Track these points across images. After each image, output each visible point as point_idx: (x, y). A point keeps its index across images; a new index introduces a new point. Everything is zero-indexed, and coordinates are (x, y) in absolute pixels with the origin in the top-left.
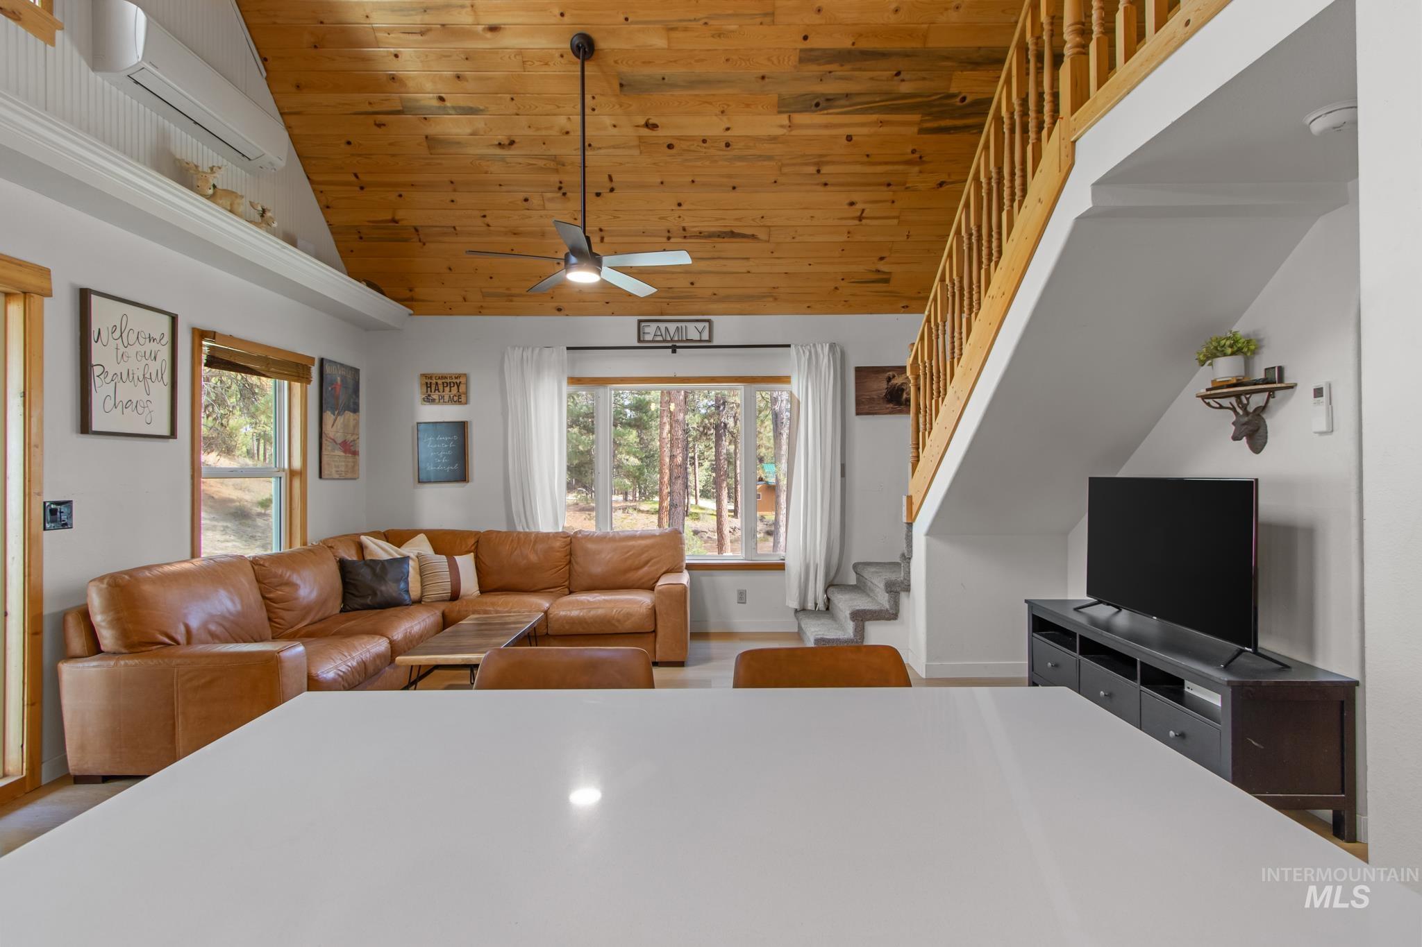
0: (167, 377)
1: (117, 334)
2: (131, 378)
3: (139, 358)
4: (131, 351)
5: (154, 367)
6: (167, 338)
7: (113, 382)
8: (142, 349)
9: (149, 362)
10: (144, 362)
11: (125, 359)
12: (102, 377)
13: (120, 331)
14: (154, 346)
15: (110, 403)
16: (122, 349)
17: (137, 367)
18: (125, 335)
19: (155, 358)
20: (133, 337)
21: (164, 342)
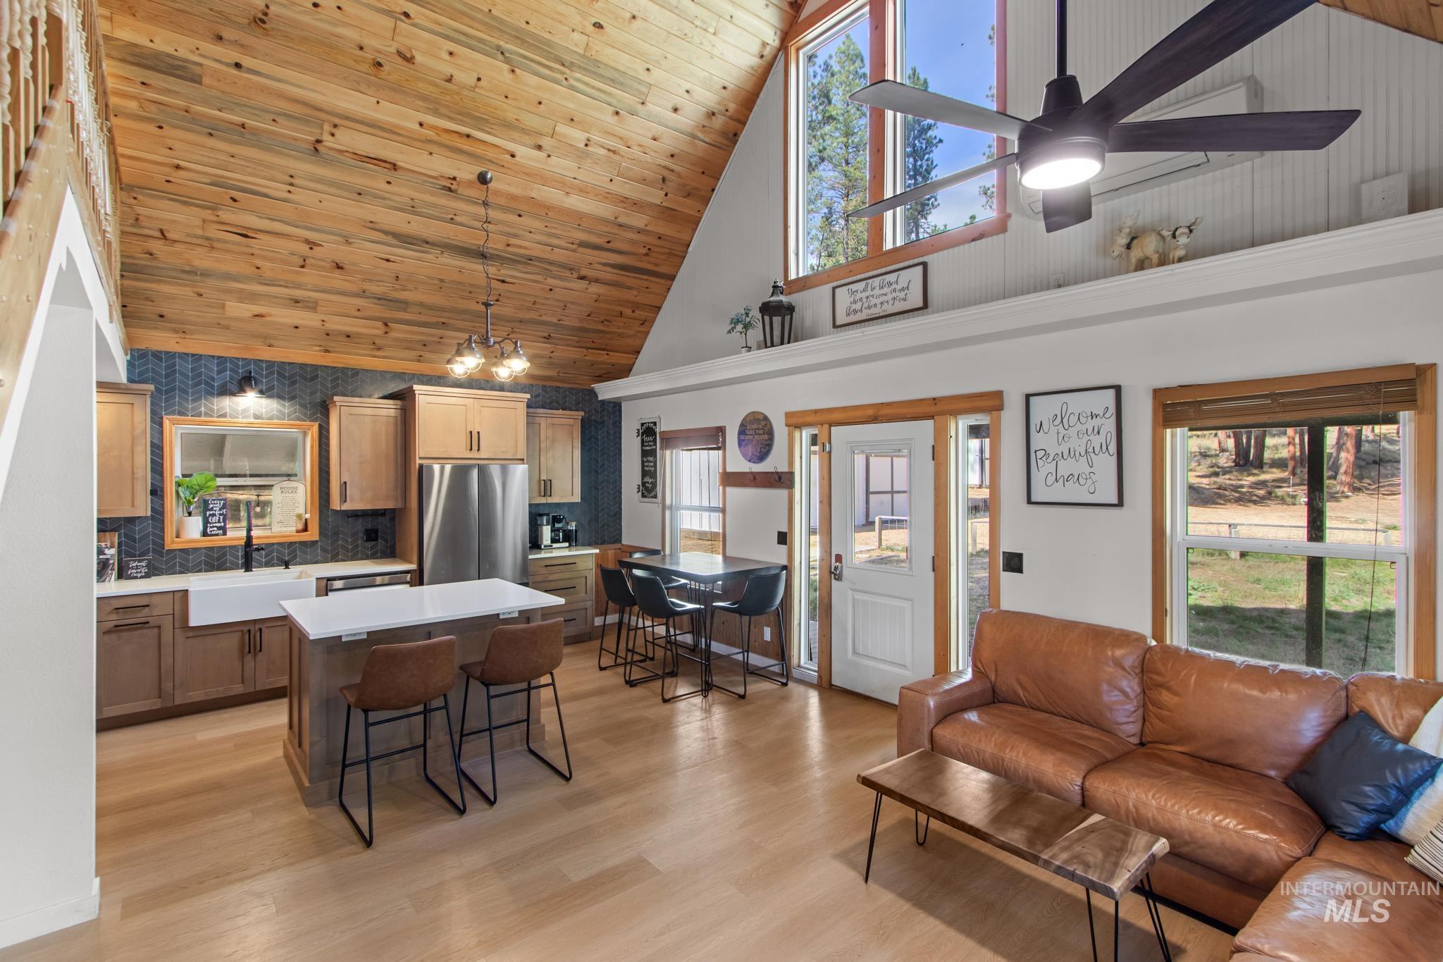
0: (1113, 448)
1: (1057, 422)
2: (1072, 455)
3: (1081, 436)
4: (1073, 432)
5: (1097, 441)
6: (1112, 410)
7: (1055, 462)
8: (1083, 428)
9: (1092, 437)
10: (1086, 437)
11: (1066, 439)
12: (1044, 459)
13: (1061, 419)
14: (1097, 422)
15: (1051, 479)
16: (1062, 431)
17: (1079, 445)
18: (1065, 421)
19: (1098, 433)
20: (1073, 419)
21: (1107, 416)
